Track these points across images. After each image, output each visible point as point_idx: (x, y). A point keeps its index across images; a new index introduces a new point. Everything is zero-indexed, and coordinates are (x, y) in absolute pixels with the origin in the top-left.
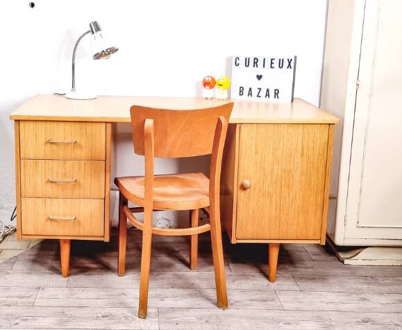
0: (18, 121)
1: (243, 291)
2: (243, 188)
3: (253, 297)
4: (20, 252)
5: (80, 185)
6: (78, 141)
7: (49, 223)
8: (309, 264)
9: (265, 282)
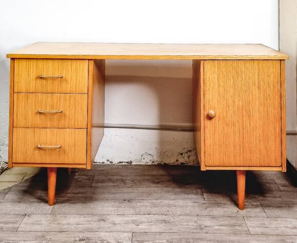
0: (13, 59)
1: (213, 217)
2: (210, 118)
3: (222, 223)
4: (14, 184)
5: (65, 115)
6: (64, 76)
7: (37, 151)
8: (277, 194)
9: (235, 209)
